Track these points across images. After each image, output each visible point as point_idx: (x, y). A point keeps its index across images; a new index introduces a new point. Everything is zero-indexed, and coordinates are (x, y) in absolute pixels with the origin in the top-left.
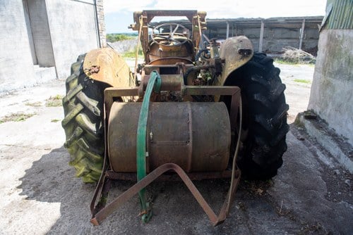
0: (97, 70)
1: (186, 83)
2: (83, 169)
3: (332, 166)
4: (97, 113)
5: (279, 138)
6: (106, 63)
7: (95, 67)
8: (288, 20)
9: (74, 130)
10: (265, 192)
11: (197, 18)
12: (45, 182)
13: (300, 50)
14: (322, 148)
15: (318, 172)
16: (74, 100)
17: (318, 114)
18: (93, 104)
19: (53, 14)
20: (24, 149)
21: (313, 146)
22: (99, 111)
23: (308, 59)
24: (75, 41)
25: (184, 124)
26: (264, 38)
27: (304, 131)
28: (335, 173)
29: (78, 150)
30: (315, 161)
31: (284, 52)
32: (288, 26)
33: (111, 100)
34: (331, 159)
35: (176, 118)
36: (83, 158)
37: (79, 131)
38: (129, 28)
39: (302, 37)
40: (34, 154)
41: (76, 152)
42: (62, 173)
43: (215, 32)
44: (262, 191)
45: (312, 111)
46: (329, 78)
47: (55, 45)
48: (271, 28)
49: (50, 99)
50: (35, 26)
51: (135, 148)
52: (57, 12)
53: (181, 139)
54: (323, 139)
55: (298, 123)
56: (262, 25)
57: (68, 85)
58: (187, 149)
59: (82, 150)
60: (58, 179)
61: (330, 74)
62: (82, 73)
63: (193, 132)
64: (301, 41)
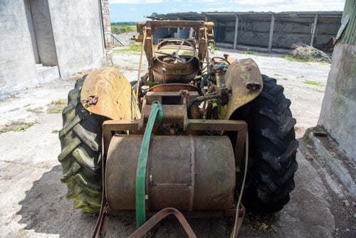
0: (95, 101)
1: (190, 117)
2: (81, 203)
3: (341, 196)
4: (95, 148)
5: (286, 176)
6: (105, 92)
7: (93, 97)
8: (300, 15)
9: (71, 165)
10: (270, 227)
11: (204, 31)
12: (44, 209)
13: (311, 47)
14: (331, 173)
15: (327, 203)
16: (71, 133)
17: (329, 131)
18: (91, 137)
19: (56, 11)
20: (23, 167)
21: (322, 169)
22: (97, 146)
23: (319, 56)
24: (78, 38)
25: (187, 166)
26: (274, 32)
27: (313, 150)
28: (344, 204)
29: (75, 184)
30: (323, 189)
31: (294, 49)
32: (300, 20)
33: (110, 134)
34: (341, 186)
35: (178, 158)
36: (81, 193)
37: (76, 166)
38: (132, 39)
39: (314, 33)
40: (33, 174)
41: (73, 187)
42: (61, 198)
43: (223, 25)
44: (266, 227)
45: (322, 127)
46: (341, 96)
47: (58, 44)
48: (282, 22)
49: (52, 103)
50: (37, 24)
51: (134, 190)
52: (59, 9)
53: (183, 182)
54: (333, 162)
55: (306, 137)
56: (273, 19)
57: (64, 116)
58: (188, 192)
59: (80, 185)
60: (57, 206)
61: (344, 92)
62: (79, 104)
63: (196, 175)
64: (313, 36)
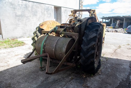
16: (36, 33)
18: (39, 34)
19: (63, 13)
37: (34, 41)
53: (52, 47)
